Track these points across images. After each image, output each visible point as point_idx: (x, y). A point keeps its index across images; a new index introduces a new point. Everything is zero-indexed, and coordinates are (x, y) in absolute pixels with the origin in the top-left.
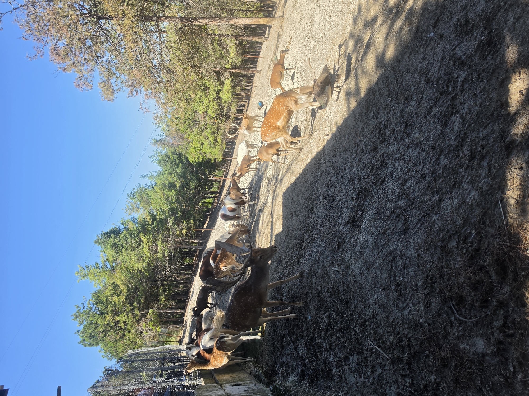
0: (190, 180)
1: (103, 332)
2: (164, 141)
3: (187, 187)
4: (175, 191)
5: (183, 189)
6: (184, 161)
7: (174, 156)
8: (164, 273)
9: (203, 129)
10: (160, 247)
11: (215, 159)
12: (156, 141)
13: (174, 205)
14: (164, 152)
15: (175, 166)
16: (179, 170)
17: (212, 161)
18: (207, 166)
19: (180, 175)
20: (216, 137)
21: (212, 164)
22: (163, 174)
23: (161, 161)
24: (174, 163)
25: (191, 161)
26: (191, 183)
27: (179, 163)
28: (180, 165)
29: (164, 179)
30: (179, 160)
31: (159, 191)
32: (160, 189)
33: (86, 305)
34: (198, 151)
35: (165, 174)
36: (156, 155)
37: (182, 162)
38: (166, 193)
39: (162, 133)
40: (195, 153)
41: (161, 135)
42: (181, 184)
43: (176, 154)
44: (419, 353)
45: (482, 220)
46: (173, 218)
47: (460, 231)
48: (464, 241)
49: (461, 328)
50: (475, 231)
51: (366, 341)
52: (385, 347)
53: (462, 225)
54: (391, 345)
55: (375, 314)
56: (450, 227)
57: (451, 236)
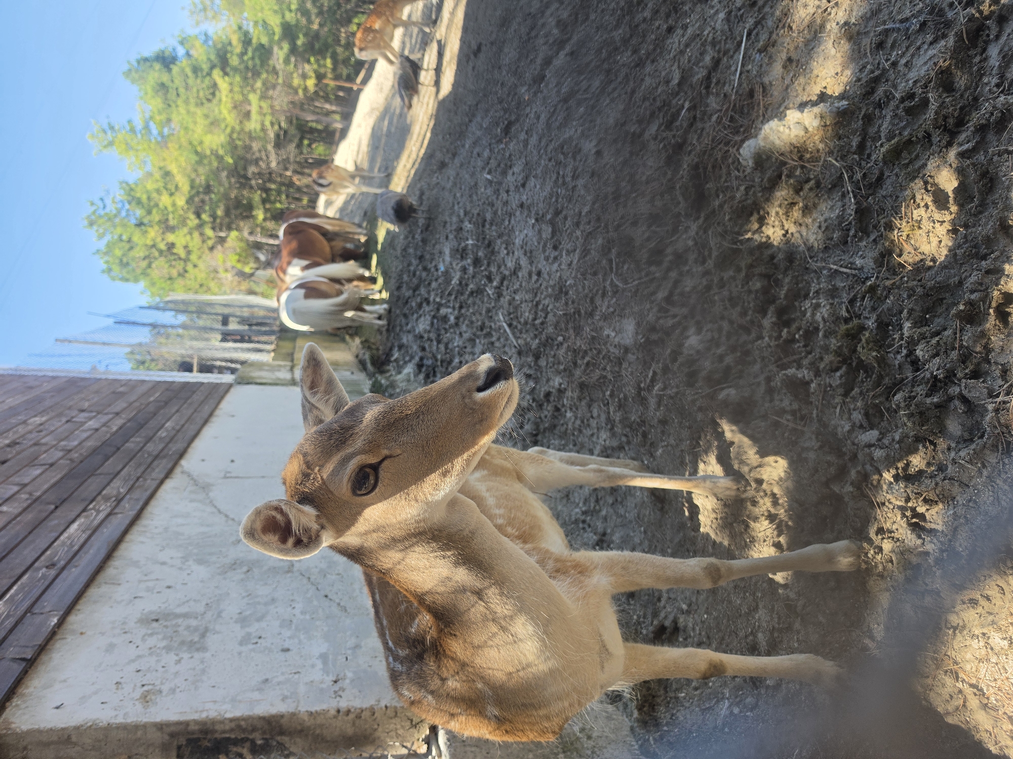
1: (144, 259)
8: (263, 166)
10: (254, 109)
13: (290, 17)
33: (108, 202)
44: (552, 340)
45: (708, 78)
46: (286, 46)
47: (670, 101)
48: (669, 125)
49: (615, 300)
50: (690, 102)
51: (497, 314)
52: (516, 327)
53: (676, 88)
54: (526, 323)
55: (518, 267)
56: (659, 90)
57: (654, 113)
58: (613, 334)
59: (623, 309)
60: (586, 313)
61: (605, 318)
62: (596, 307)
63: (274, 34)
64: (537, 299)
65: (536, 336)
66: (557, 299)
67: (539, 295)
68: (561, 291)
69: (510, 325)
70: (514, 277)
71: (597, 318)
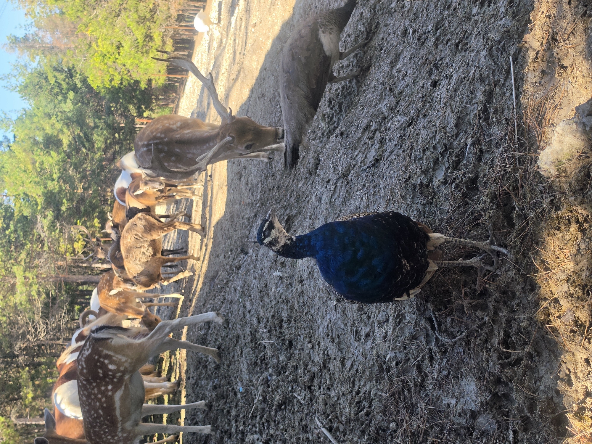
0: (93, 128)
2: (33, 40)
3: (87, 144)
4: (59, 154)
5: (78, 150)
6: (79, 85)
7: (57, 74)
8: (31, 339)
9: (120, 11)
10: (19, 281)
11: (150, 81)
12: (15, 41)
13: (53, 186)
14: (34, 65)
15: (60, 98)
16: (68, 107)
17: (143, 86)
18: (131, 98)
19: (68, 118)
20: (149, 28)
21: (143, 92)
22: (32, 117)
23: (26, 87)
24: (56, 90)
25: (94, 86)
26: (95, 137)
27: (68, 90)
28: (71, 94)
29: (34, 126)
30: (68, 84)
31: (22, 155)
32: (25, 150)
34: (110, 63)
35: (36, 115)
36: (15, 73)
37: (74, 89)
38: (37, 158)
39: (29, 22)
40: (103, 67)
41: (26, 27)
42: (74, 138)
43: (61, 71)
44: (384, 431)
45: (485, 110)
46: (50, 214)
47: (451, 143)
48: (456, 166)
49: (445, 361)
50: (472, 137)
51: (312, 420)
52: (338, 429)
53: (455, 130)
54: (349, 421)
55: (327, 359)
56: (438, 138)
57: (438, 159)
58: (453, 401)
59: (458, 369)
60: (416, 385)
61: (439, 385)
62: (427, 376)
63: (37, 204)
64: (356, 388)
65: (363, 432)
66: (379, 380)
67: (357, 383)
68: (381, 370)
69: (330, 430)
70: (324, 371)
71: (431, 387)
